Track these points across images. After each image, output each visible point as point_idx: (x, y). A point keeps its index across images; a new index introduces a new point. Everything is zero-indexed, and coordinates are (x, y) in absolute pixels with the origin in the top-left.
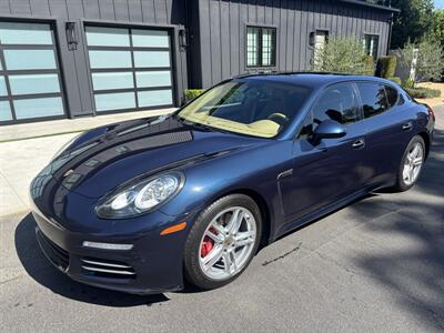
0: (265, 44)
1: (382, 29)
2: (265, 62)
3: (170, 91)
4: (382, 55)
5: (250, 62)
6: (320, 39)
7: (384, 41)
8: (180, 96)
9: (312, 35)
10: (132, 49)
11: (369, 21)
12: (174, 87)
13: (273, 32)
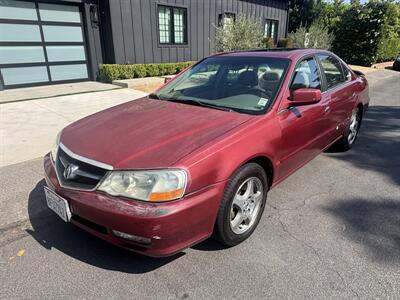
0: (176, 23)
1: (281, 15)
2: (177, 40)
3: (85, 66)
4: (281, 37)
5: (162, 40)
6: (227, 20)
7: (283, 26)
8: (95, 70)
9: (220, 17)
10: (40, 23)
11: (270, 8)
12: (89, 62)
13: (185, 12)
